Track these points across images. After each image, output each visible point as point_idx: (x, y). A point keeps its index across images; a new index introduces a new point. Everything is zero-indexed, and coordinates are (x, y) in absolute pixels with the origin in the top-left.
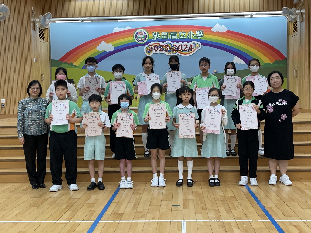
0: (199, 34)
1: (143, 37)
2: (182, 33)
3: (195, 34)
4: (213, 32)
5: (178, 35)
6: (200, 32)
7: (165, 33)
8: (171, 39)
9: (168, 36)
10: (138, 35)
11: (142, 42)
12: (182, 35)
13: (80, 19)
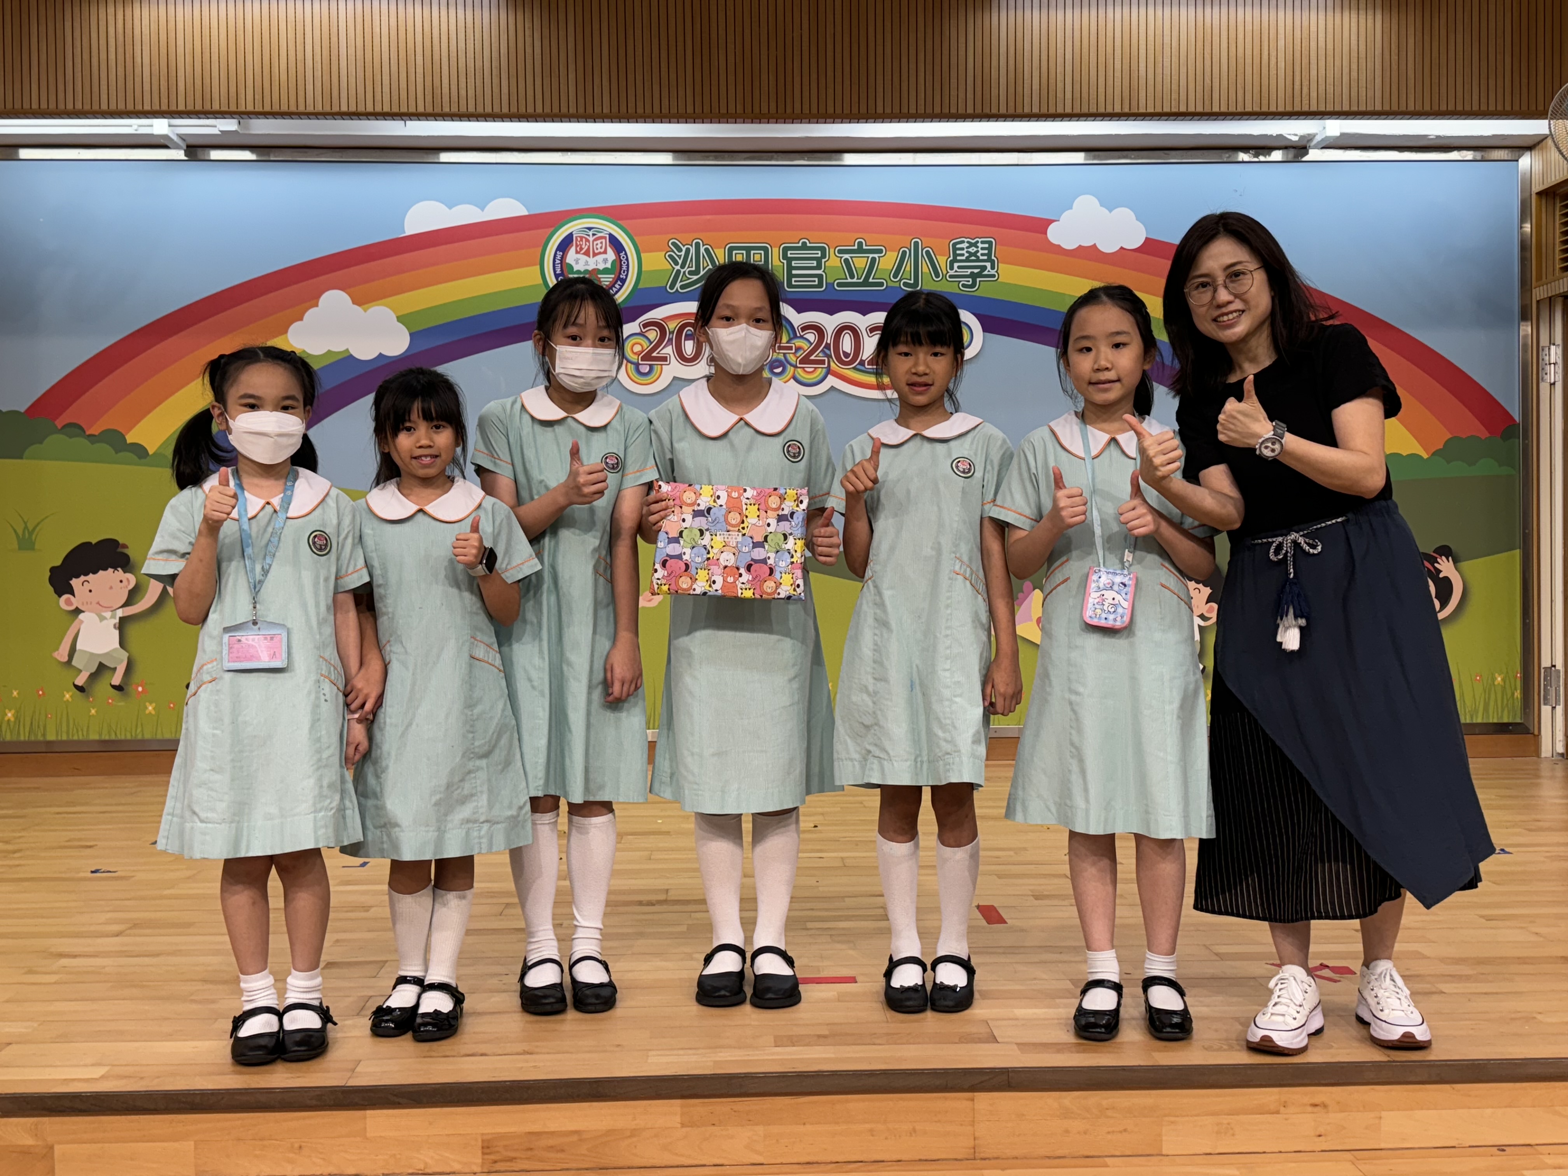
0: (967, 260)
2: (860, 250)
3: (942, 261)
4: (1058, 250)
5: (833, 261)
6: (973, 250)
7: (748, 250)
8: (790, 285)
10: (571, 257)
12: (860, 262)
13: (175, 138)
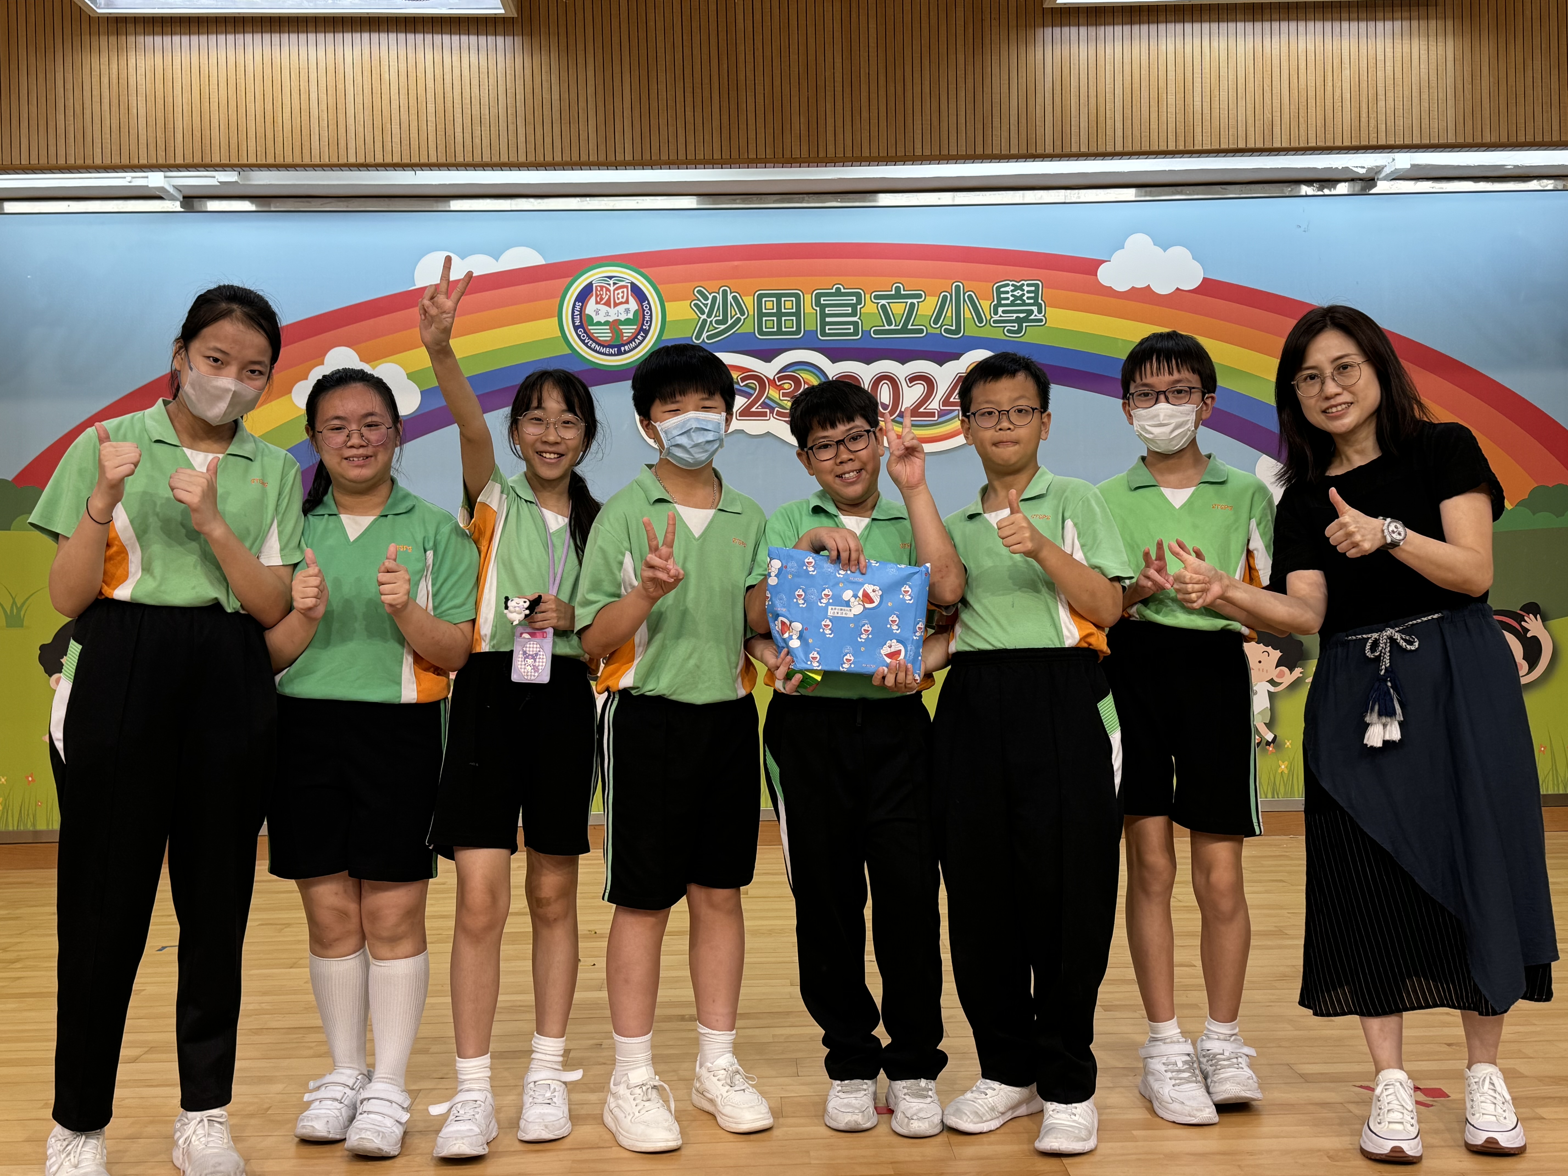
0: (1012, 304)
1: (623, 317)
2: (898, 295)
3: (985, 306)
4: (1109, 292)
5: (870, 307)
6: (1018, 293)
7: (779, 297)
8: (823, 333)
9: (797, 314)
10: (591, 307)
11: (620, 353)
12: (898, 308)
13: (171, 190)
